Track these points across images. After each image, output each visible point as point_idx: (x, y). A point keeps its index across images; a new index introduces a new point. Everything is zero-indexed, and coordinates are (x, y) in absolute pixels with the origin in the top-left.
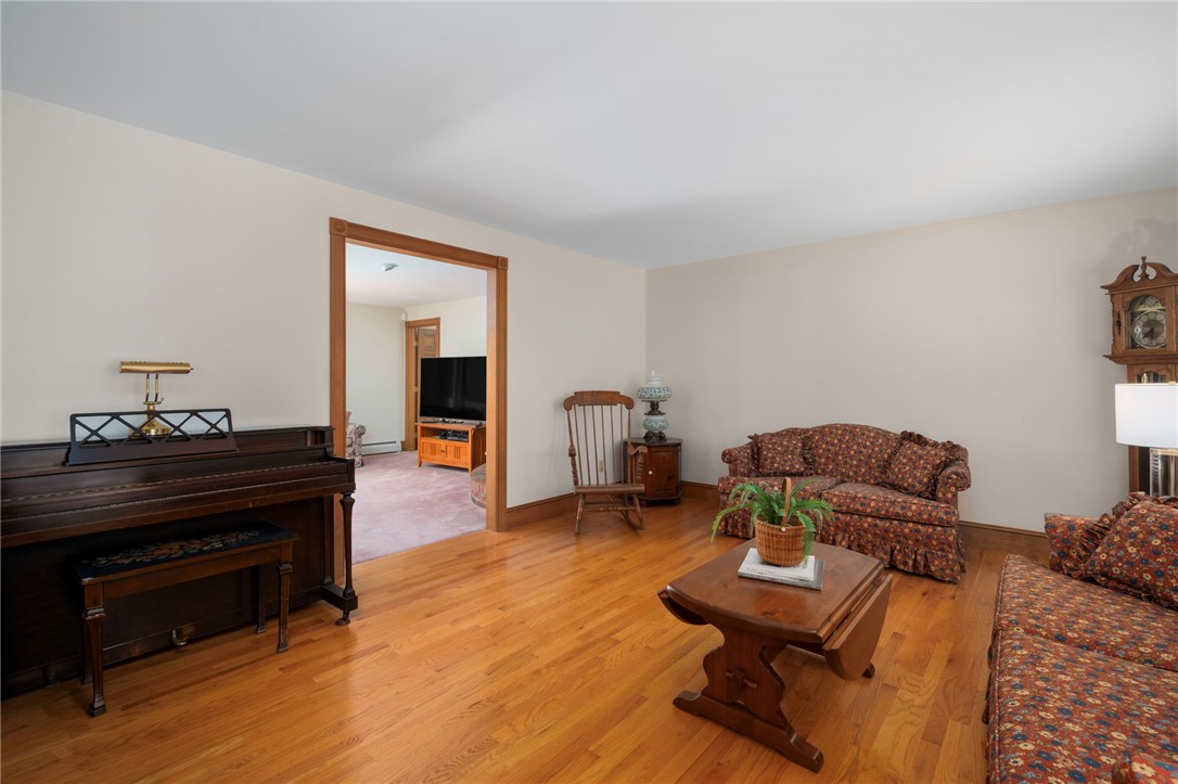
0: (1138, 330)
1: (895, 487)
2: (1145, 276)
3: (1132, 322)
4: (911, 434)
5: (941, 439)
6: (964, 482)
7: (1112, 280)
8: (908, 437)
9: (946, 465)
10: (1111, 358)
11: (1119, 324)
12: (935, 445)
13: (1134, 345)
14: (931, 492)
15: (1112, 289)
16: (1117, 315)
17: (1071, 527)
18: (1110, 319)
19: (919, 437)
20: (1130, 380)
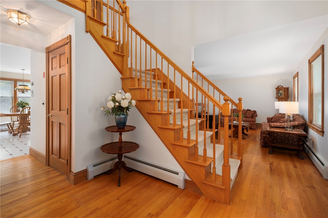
0: (279, 94)
1: (246, 117)
2: (280, 87)
3: (279, 93)
4: (249, 110)
5: (253, 110)
6: (257, 116)
7: (276, 88)
8: (248, 110)
9: (254, 114)
10: (276, 98)
11: (277, 93)
12: (252, 111)
13: (279, 96)
14: (252, 117)
15: (276, 89)
16: (277, 92)
17: (269, 118)
18: (276, 93)
19: (250, 110)
20: (278, 101)
